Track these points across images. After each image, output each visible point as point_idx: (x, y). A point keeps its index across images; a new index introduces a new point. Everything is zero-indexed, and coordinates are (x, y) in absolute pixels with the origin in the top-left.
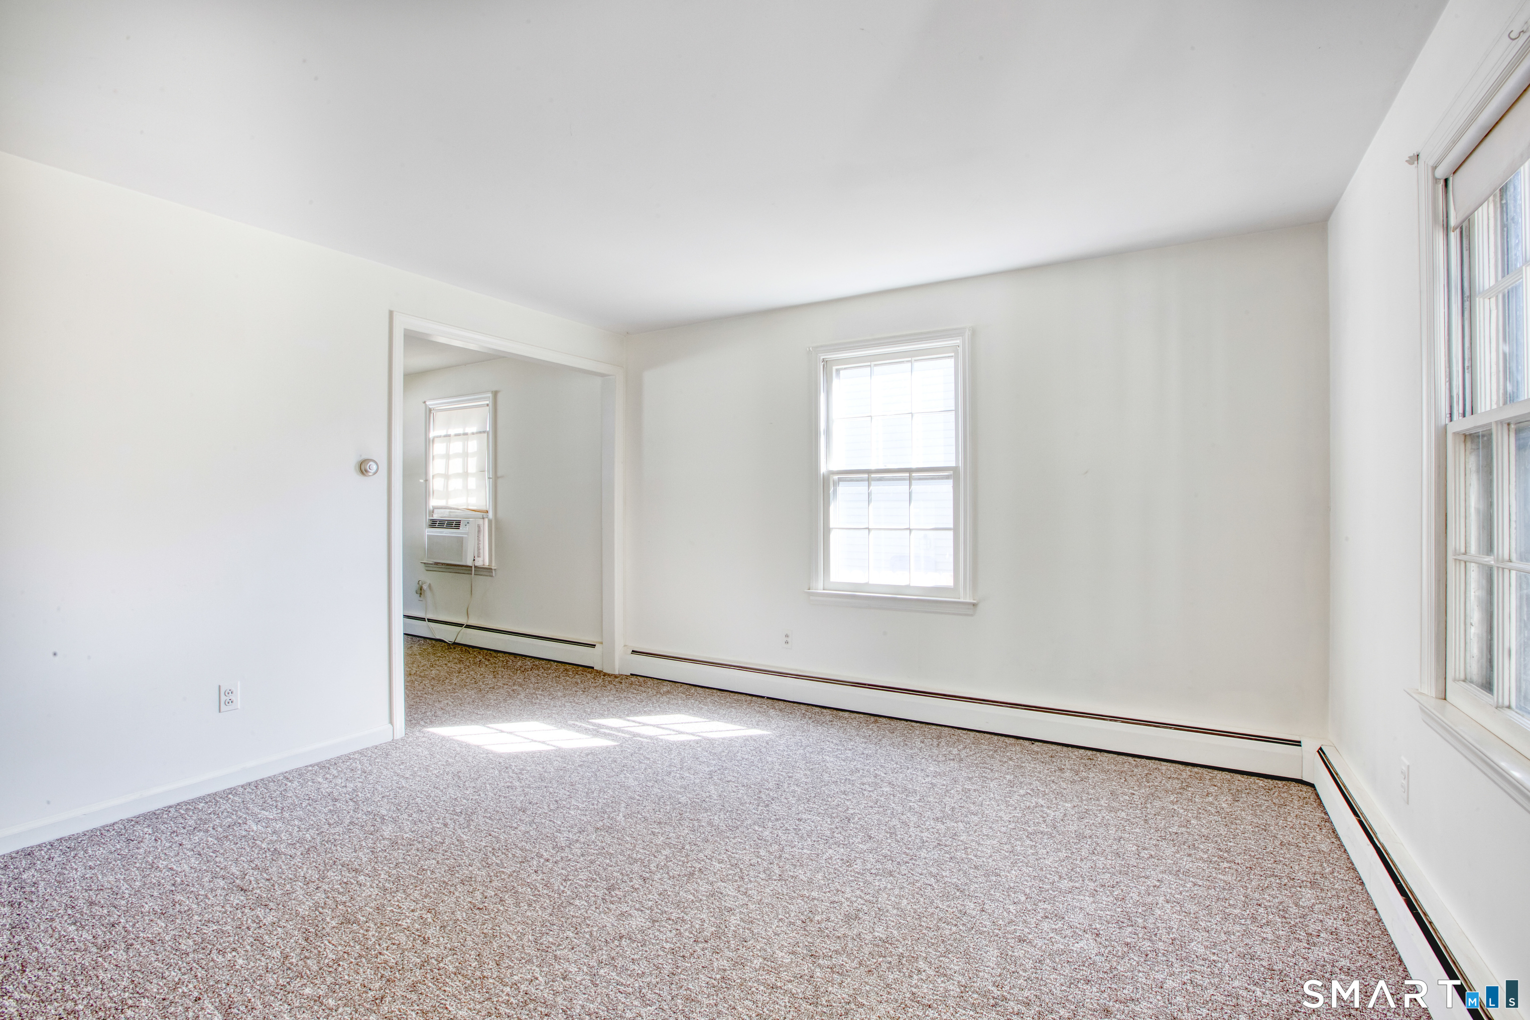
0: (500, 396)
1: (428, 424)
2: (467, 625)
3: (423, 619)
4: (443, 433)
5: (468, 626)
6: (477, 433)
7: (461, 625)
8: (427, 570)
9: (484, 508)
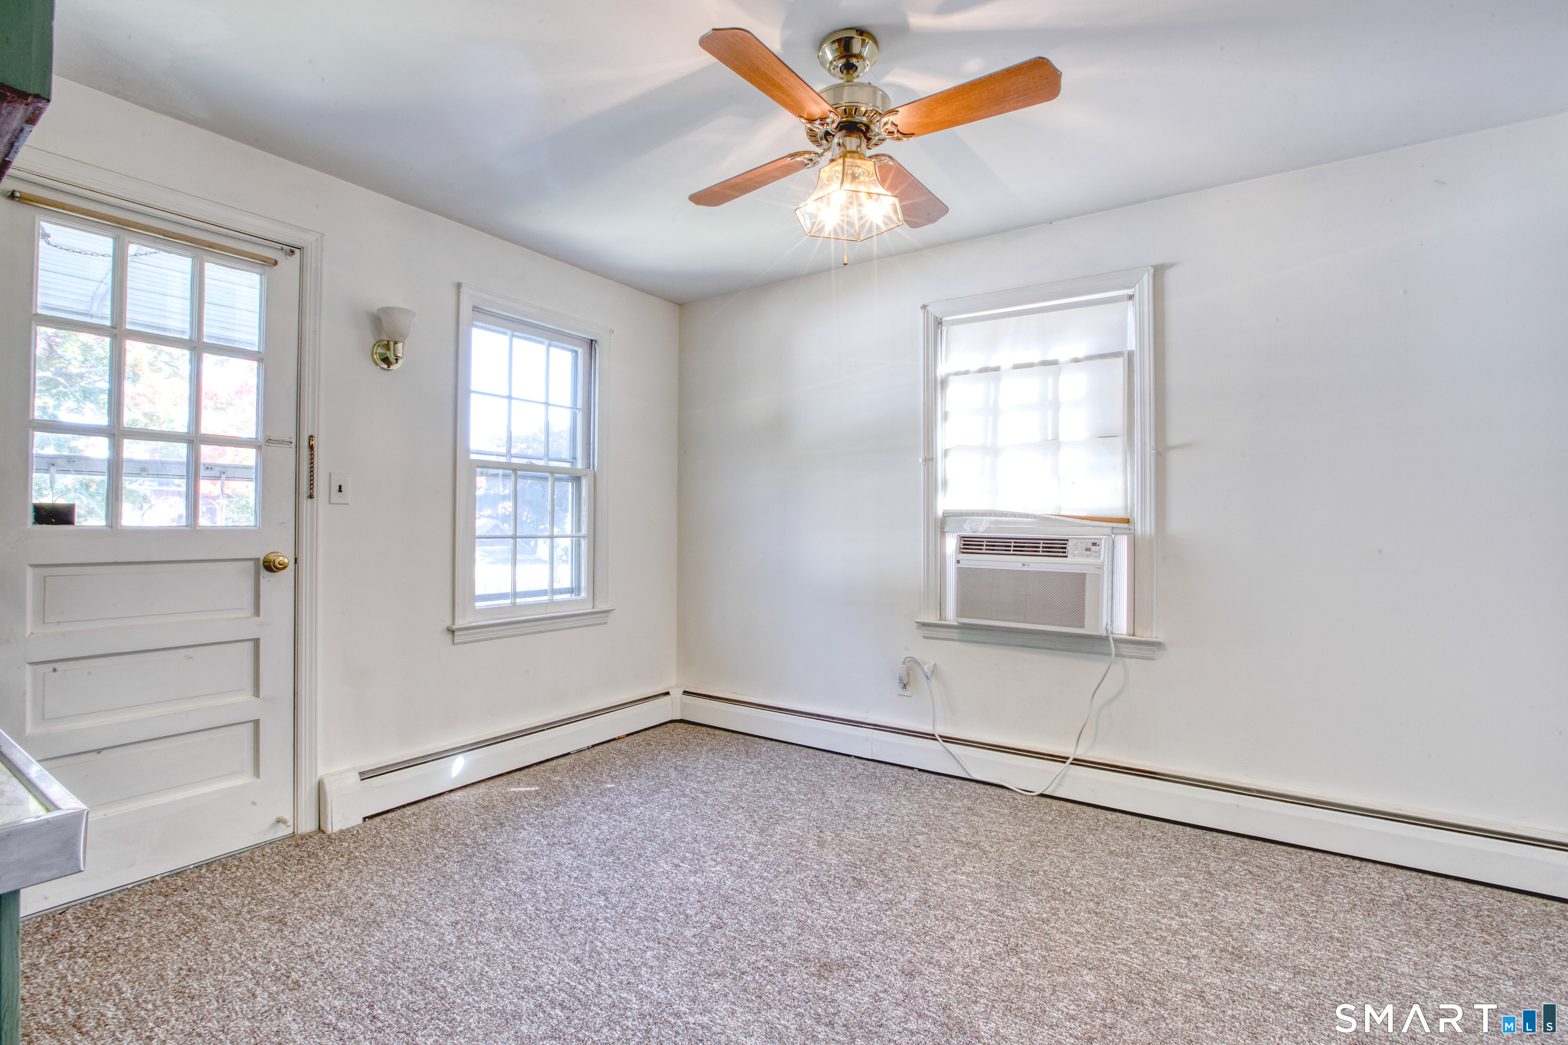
0: (1172, 278)
1: (931, 350)
2: (1074, 759)
3: (932, 737)
4: (977, 361)
5: (1078, 762)
6: (1090, 358)
7: (1062, 759)
8: (925, 638)
9: (1121, 514)
